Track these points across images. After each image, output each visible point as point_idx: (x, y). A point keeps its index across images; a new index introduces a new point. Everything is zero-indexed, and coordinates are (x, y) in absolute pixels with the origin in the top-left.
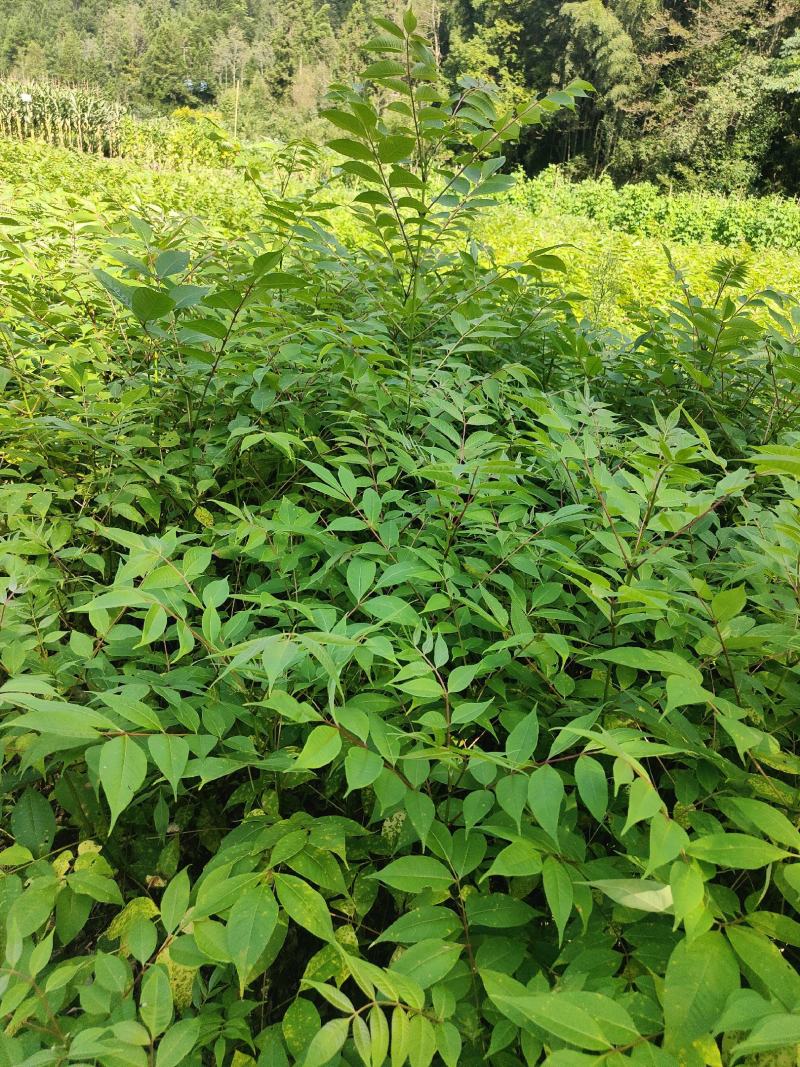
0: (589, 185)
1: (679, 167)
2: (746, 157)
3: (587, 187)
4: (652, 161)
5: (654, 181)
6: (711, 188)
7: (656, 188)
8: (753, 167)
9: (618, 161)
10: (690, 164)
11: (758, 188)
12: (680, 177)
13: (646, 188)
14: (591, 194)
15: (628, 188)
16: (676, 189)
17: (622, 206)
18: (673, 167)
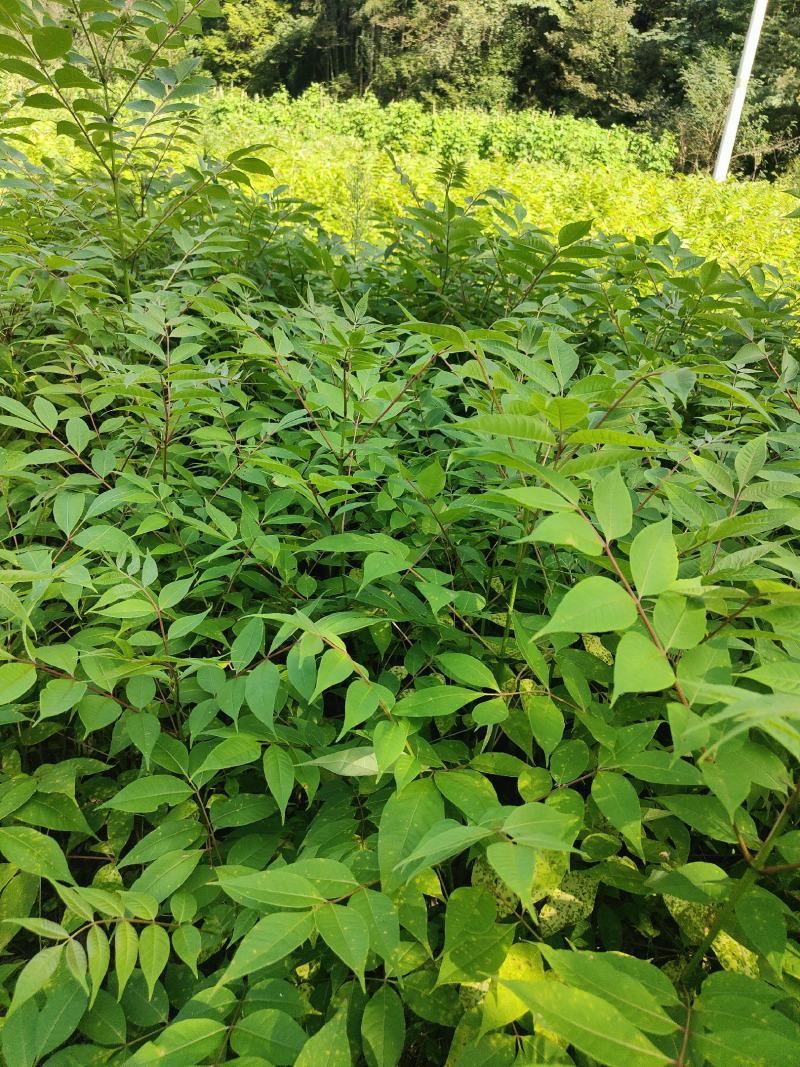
0: (355, 104)
1: (441, 84)
2: (501, 73)
3: (353, 106)
4: (414, 78)
5: (419, 99)
6: (473, 104)
7: (421, 105)
8: (509, 82)
9: (381, 78)
10: (451, 81)
11: (516, 102)
12: (443, 94)
13: (410, 106)
14: (358, 113)
15: (394, 105)
16: (440, 106)
17: (390, 124)
18: (435, 84)
